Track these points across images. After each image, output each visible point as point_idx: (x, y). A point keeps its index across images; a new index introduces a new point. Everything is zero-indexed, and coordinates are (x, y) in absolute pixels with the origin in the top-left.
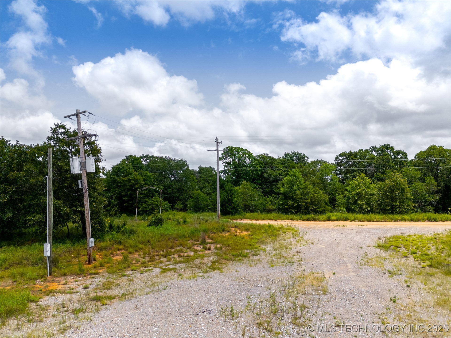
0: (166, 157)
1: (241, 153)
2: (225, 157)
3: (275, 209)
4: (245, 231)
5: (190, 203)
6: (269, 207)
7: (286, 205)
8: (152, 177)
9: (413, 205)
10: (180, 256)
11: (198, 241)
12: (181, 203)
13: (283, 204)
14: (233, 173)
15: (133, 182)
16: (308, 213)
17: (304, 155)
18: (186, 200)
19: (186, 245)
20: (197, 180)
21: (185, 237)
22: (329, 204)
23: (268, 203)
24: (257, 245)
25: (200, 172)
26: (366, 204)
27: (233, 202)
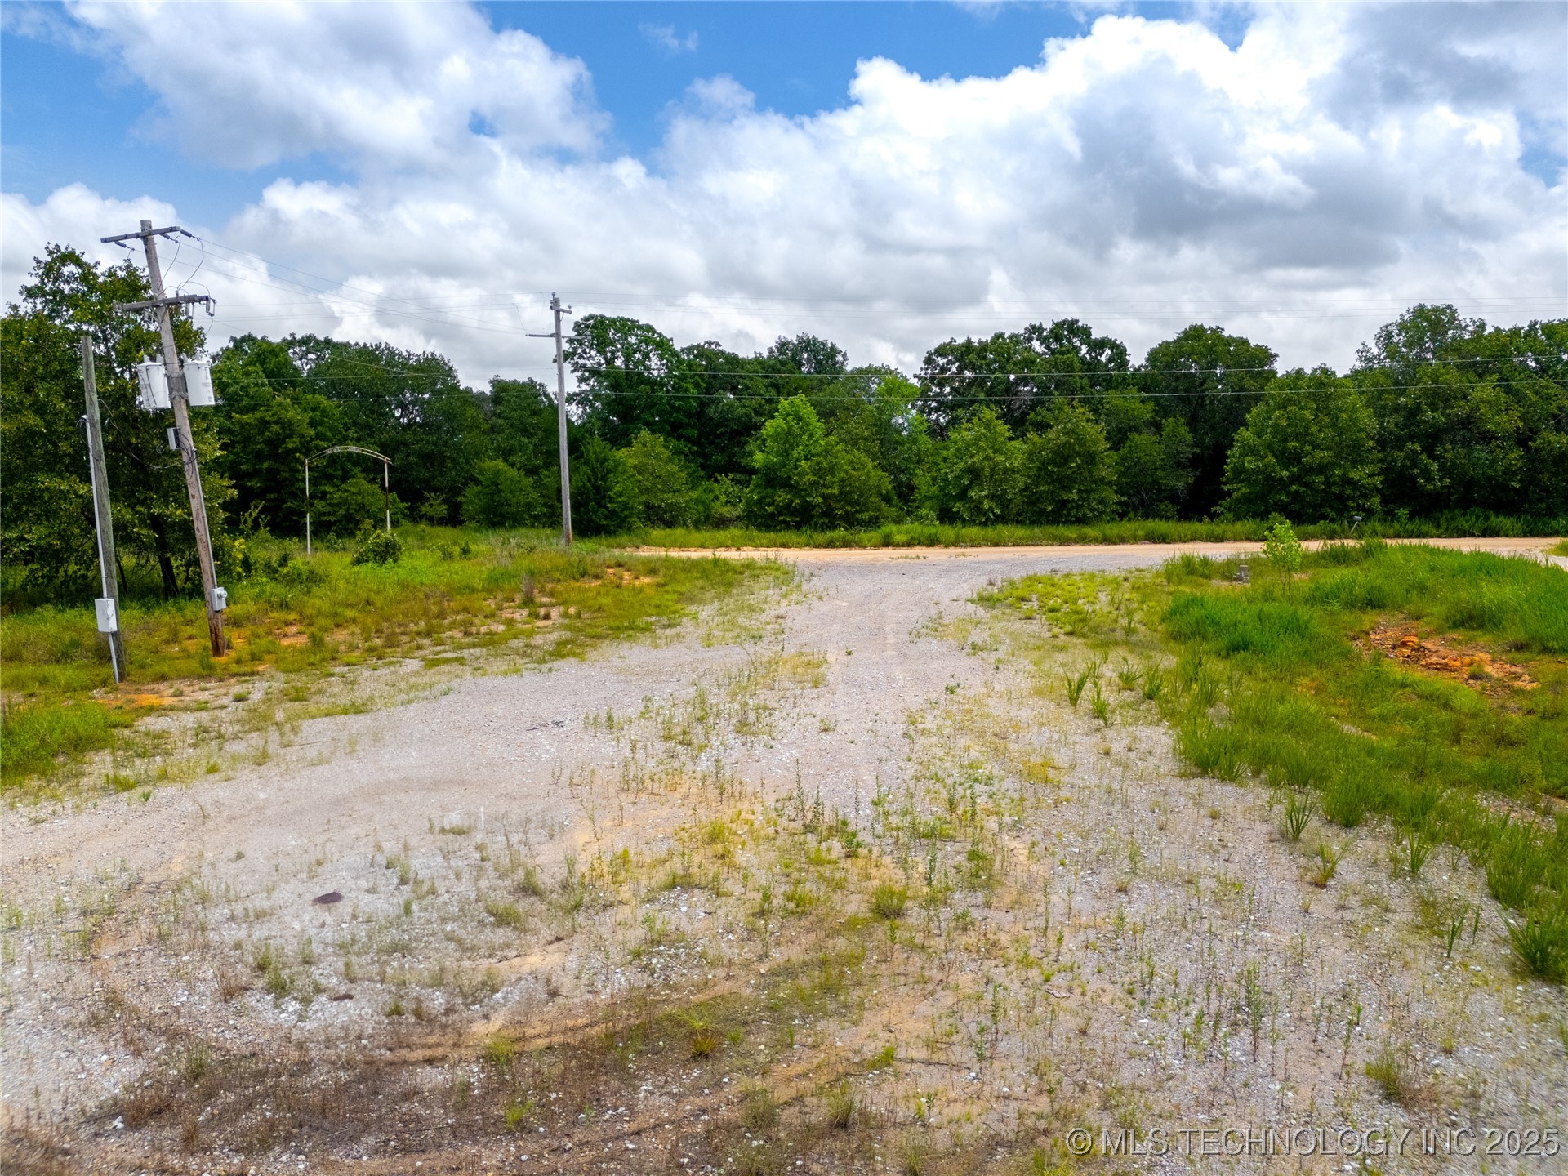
0: (377, 348)
1: (633, 340)
2: (580, 351)
3: (739, 518)
4: (645, 576)
5: (471, 500)
6: (720, 510)
7: (769, 505)
8: (337, 415)
9: (1116, 498)
10: (466, 634)
11: (513, 601)
12: (441, 498)
13: (760, 501)
14: (608, 404)
15: (275, 428)
16: (832, 526)
17: (833, 347)
18: (459, 492)
19: (481, 609)
20: (487, 426)
21: (473, 590)
22: (896, 500)
23: (717, 498)
24: (679, 606)
25: (496, 399)
26: (991, 497)
27: (611, 498)
